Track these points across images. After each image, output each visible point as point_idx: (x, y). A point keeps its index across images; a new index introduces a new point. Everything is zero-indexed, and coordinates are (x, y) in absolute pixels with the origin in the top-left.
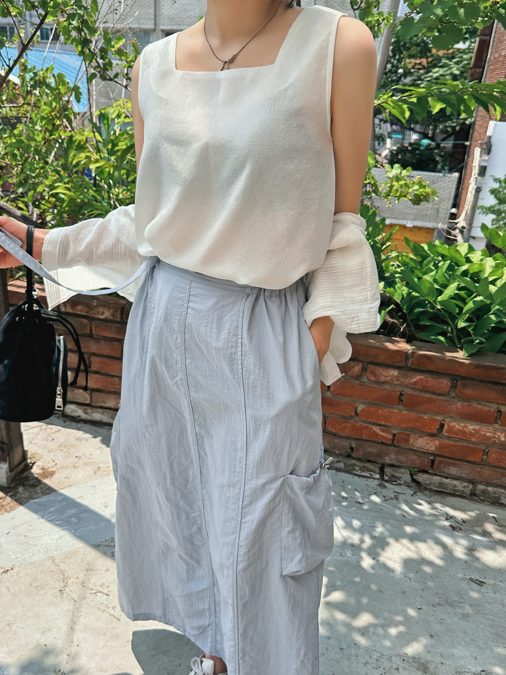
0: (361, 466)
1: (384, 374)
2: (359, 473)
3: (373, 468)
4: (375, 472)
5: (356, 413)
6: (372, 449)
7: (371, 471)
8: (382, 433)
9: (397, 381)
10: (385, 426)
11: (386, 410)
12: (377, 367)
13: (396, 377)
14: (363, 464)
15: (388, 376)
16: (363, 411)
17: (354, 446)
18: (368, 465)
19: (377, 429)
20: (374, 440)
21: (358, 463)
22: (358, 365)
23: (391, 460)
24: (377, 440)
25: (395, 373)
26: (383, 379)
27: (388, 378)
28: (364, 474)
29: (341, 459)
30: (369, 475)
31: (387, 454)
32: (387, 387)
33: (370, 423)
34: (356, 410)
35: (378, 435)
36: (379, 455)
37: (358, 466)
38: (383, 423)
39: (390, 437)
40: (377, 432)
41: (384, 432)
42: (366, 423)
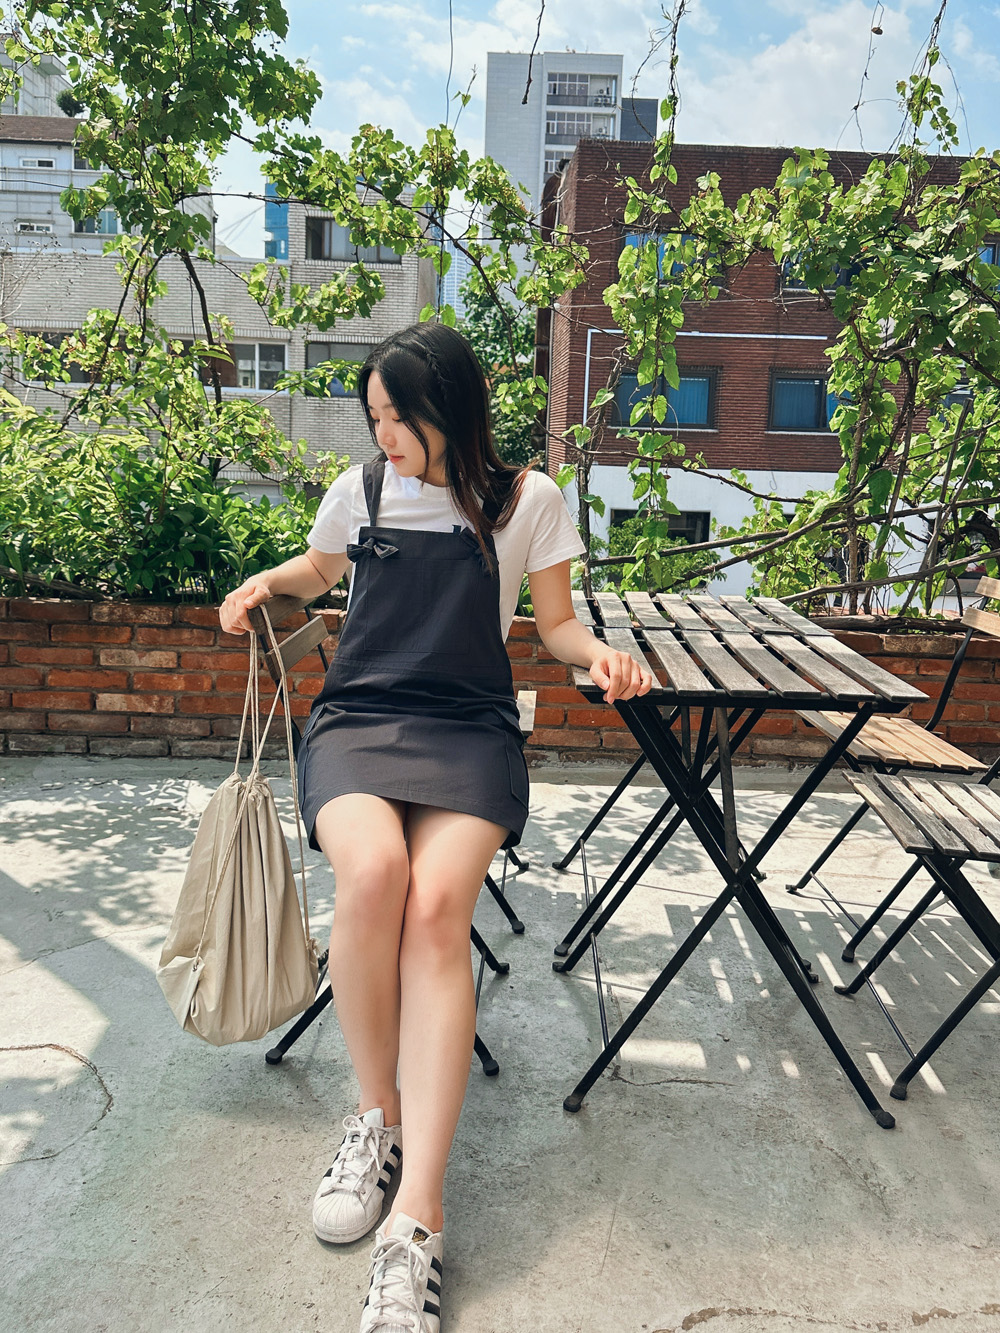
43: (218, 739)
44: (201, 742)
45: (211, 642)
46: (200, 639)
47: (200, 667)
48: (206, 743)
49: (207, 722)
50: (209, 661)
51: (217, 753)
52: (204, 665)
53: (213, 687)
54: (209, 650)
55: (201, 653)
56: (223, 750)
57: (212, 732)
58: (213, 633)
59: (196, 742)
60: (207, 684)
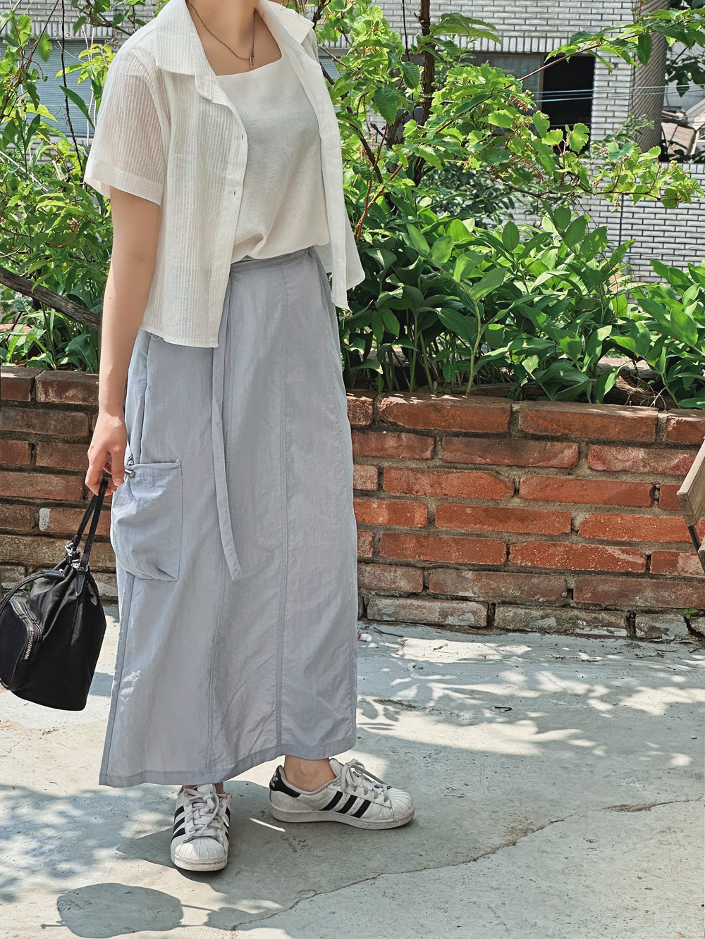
0: (589, 618)
1: (620, 457)
2: (587, 631)
3: (613, 619)
4: (618, 626)
5: (572, 529)
6: (608, 586)
7: (610, 624)
8: (624, 557)
9: (644, 466)
10: (629, 544)
11: (628, 517)
12: (606, 448)
13: (642, 461)
14: (593, 615)
15: (627, 461)
16: (585, 523)
17: (572, 585)
18: (604, 616)
19: (614, 551)
20: (611, 570)
21: (583, 614)
22: (570, 447)
23: (646, 601)
24: (617, 569)
25: (641, 453)
26: (619, 466)
27: (628, 464)
28: (596, 632)
29: (549, 611)
30: (606, 633)
31: (638, 592)
32: (628, 478)
33: (602, 542)
34: (572, 524)
35: (618, 560)
36: (622, 595)
37: (584, 620)
38: (625, 539)
39: (641, 561)
40: (616, 555)
41: (628, 553)
42: (593, 543)
43: (435, 597)
44: (409, 601)
45: (428, 454)
46: (411, 448)
47: (410, 491)
48: (416, 602)
49: (419, 572)
50: (425, 482)
51: (435, 617)
52: (417, 487)
53: (430, 521)
54: (423, 465)
55: (412, 470)
56: (444, 614)
57: (425, 588)
58: (430, 441)
59: (402, 601)
60: (419, 517)
